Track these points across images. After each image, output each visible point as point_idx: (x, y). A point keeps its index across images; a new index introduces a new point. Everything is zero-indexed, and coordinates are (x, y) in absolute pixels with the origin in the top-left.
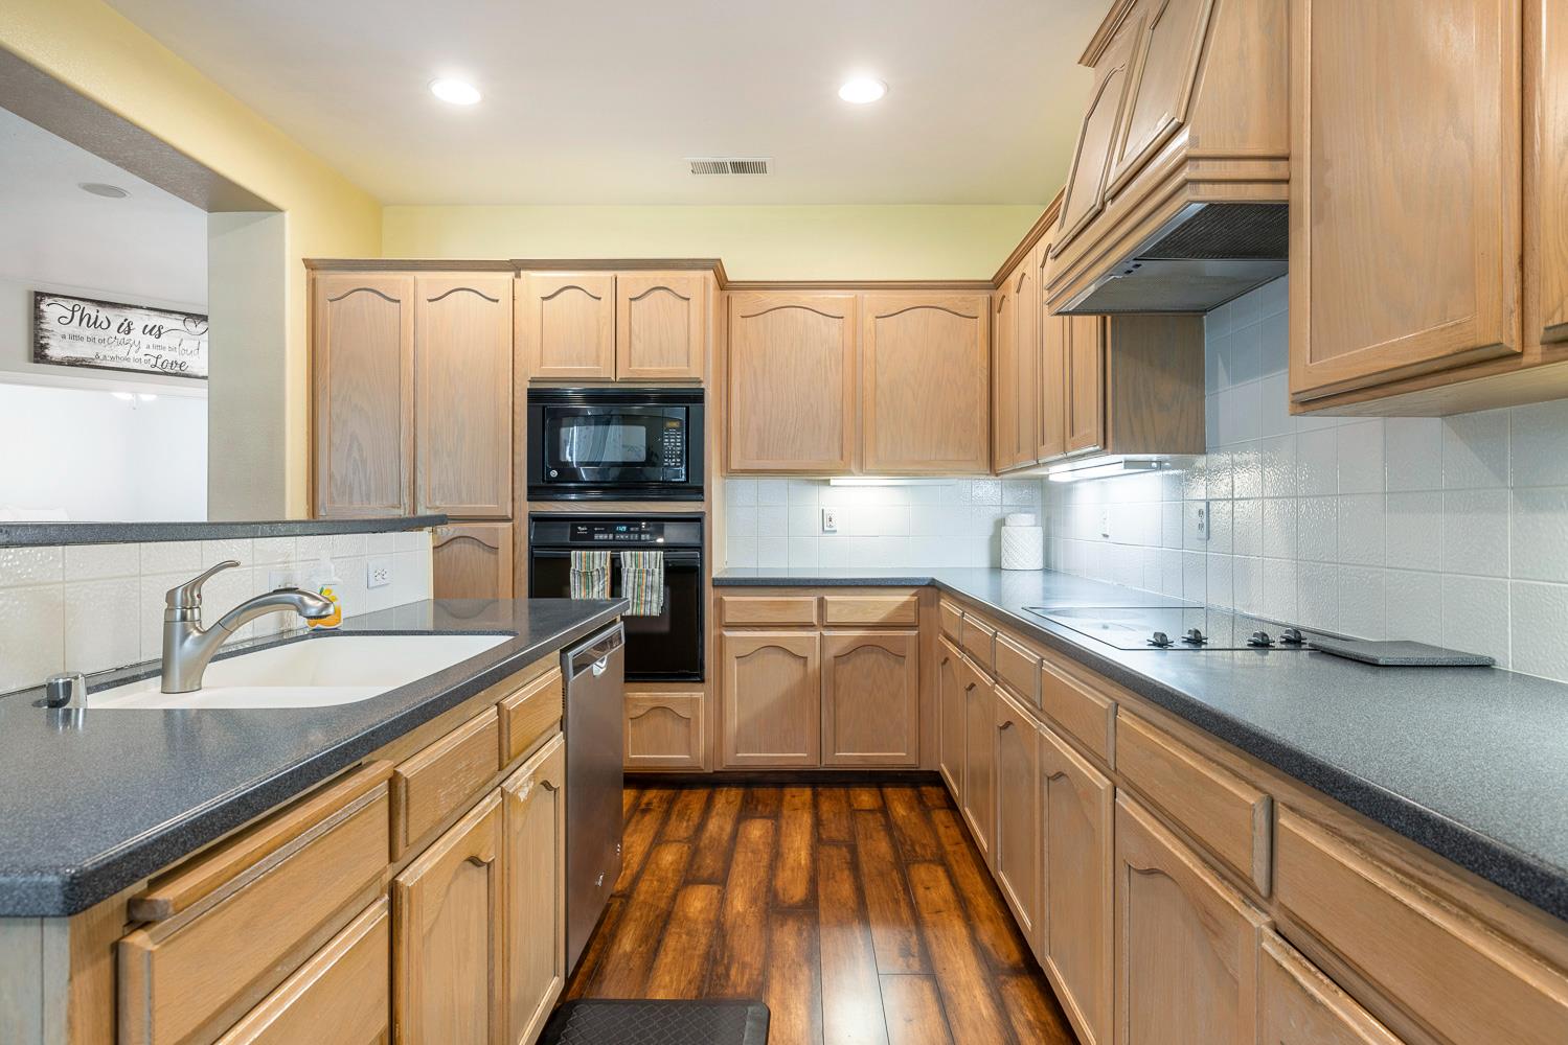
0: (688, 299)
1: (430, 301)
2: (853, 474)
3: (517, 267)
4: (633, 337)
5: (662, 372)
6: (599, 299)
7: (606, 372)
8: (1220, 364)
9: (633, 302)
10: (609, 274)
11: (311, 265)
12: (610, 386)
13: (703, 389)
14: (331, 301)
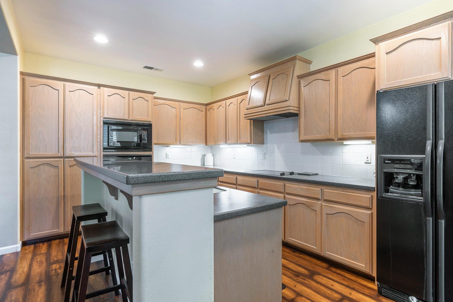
0: (148, 101)
1: (70, 91)
2: (178, 145)
3: (99, 86)
4: (134, 109)
5: (142, 119)
6: (125, 98)
7: (126, 118)
8: (268, 129)
9: (134, 100)
10: (127, 92)
11: (22, 73)
12: (127, 121)
13: (152, 124)
14: (31, 86)
